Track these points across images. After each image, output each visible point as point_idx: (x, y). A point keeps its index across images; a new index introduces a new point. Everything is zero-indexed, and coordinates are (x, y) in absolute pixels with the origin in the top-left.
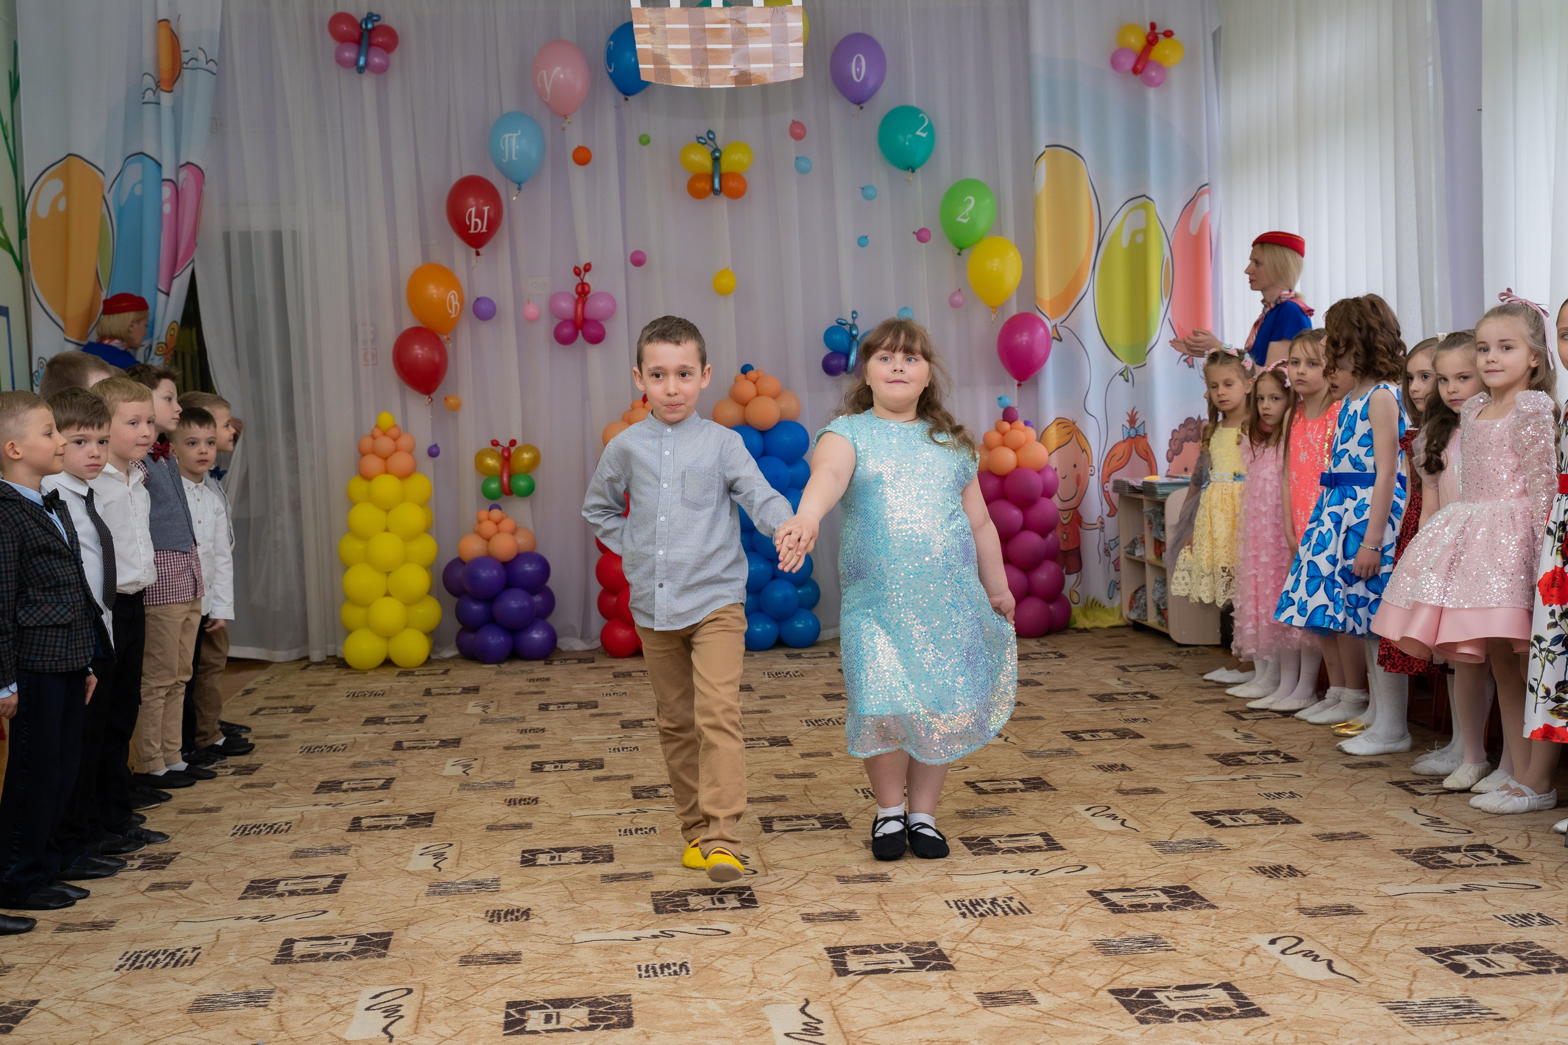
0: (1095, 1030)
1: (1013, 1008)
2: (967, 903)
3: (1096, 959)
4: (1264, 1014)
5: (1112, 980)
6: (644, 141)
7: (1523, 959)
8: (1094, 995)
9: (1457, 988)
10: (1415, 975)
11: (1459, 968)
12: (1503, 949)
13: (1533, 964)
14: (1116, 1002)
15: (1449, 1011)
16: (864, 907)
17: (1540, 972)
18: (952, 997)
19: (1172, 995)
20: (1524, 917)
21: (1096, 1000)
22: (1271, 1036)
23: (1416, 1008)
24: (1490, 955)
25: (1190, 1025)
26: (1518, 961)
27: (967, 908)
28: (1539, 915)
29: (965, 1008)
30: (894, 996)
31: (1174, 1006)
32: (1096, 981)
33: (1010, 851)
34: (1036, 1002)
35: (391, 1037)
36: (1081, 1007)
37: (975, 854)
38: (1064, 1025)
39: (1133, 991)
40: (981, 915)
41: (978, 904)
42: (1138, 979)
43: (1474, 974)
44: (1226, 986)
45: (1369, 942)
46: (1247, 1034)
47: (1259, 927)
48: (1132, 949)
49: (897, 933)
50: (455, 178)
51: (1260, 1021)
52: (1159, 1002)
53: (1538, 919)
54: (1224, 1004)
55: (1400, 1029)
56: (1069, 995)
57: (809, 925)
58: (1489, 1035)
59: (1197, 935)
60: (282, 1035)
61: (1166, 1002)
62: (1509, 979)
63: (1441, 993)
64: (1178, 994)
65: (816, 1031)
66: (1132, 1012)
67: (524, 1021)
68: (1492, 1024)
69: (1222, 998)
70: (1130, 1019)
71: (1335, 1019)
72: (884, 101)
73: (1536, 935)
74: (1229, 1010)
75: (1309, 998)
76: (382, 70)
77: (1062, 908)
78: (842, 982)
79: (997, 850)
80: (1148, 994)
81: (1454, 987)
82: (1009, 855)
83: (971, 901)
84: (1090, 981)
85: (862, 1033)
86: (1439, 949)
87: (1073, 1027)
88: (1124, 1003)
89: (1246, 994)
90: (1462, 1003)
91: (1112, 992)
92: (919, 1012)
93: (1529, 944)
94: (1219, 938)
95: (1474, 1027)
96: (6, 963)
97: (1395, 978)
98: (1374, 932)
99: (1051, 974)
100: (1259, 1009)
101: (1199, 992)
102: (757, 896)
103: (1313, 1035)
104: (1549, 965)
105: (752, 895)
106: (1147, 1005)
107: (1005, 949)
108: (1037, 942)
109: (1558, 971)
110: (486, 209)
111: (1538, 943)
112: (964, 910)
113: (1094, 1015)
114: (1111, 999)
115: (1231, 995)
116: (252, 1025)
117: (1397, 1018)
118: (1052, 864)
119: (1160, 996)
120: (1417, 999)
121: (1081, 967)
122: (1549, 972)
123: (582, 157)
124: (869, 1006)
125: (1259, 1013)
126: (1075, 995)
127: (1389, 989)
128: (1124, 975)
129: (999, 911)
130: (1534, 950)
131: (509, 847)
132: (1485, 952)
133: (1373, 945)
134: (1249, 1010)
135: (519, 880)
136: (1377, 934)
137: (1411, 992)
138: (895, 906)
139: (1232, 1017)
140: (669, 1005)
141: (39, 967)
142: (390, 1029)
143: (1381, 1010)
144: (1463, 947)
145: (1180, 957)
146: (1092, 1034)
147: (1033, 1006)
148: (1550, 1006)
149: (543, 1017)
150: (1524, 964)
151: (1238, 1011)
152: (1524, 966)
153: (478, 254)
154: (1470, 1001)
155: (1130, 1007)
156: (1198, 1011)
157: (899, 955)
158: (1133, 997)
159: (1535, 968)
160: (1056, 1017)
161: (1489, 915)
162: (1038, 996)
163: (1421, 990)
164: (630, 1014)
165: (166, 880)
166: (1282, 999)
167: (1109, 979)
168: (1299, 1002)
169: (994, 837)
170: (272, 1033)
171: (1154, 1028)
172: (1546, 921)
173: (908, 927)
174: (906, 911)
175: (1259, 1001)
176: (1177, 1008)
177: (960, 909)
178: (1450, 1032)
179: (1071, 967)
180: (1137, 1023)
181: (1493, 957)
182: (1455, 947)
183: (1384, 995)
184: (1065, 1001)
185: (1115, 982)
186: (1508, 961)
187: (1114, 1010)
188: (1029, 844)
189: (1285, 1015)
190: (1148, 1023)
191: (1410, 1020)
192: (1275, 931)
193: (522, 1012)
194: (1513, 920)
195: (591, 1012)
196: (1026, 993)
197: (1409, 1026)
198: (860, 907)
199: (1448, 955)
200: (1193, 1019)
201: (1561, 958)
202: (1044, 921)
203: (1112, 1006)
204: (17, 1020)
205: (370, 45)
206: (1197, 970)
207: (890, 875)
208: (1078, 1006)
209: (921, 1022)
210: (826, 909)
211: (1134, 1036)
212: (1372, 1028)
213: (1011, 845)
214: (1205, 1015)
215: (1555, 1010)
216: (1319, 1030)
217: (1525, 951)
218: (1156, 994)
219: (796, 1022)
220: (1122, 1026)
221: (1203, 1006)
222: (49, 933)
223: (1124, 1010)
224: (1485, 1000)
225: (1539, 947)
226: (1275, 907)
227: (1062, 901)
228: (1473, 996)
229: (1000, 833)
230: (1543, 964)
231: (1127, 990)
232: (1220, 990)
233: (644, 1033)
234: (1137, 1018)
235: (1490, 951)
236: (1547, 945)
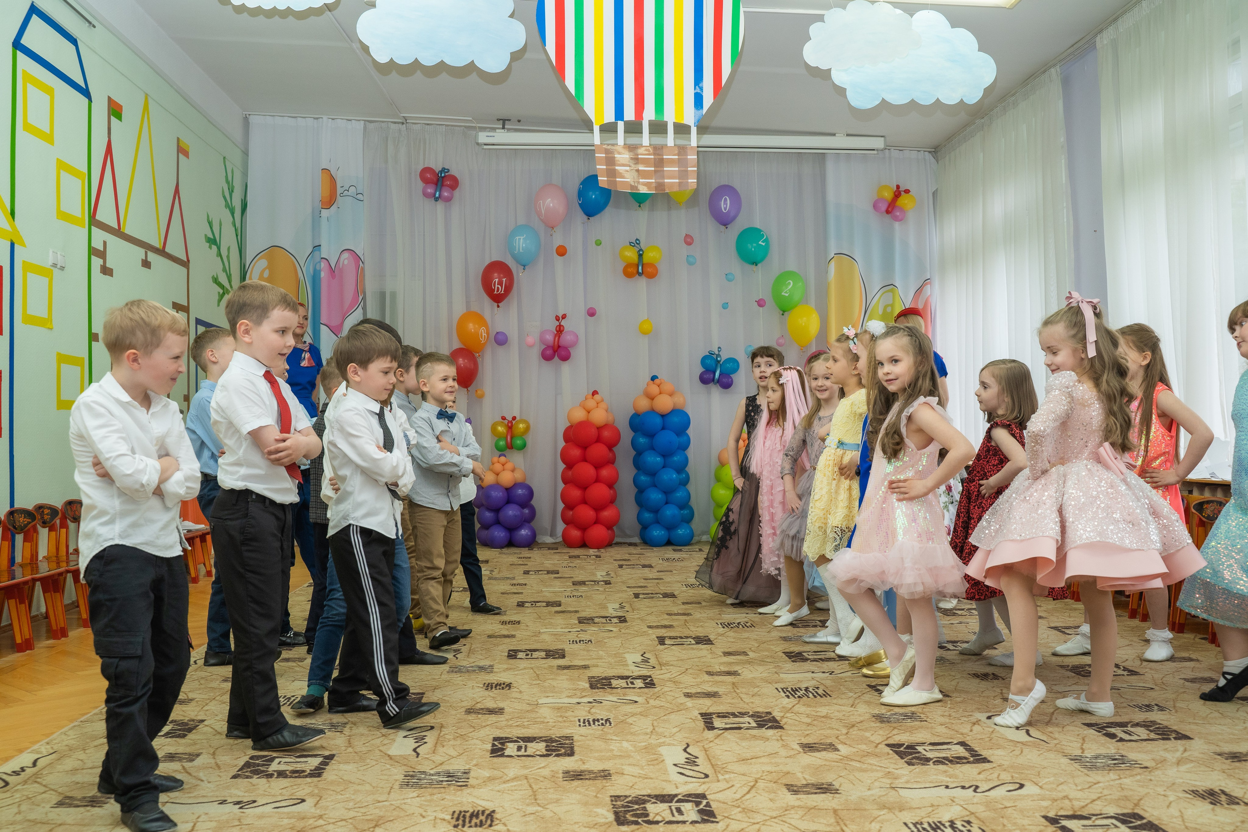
0: (879, 768)
1: (824, 753)
2: (790, 689)
3: (875, 725)
4: (989, 761)
5: (887, 738)
6: (598, 243)
7: (1151, 731)
8: (876, 747)
9: (1113, 748)
10: (1084, 740)
11: (1112, 736)
12: (1137, 725)
13: (1158, 734)
14: (891, 752)
15: (1110, 762)
16: (724, 690)
17: (1163, 739)
18: (783, 746)
19: (928, 748)
20: (1147, 706)
21: (877, 750)
22: (996, 775)
23: (1088, 760)
24: (1129, 729)
25: (941, 767)
26: (1148, 732)
27: (790, 693)
28: (1157, 705)
29: (792, 753)
30: (744, 744)
31: (929, 755)
32: (877, 738)
33: (815, 660)
34: (838, 750)
35: (418, 754)
36: (869, 754)
37: (793, 661)
38: (858, 765)
39: (902, 745)
40: (799, 697)
41: (797, 690)
42: (904, 738)
43: (1121, 740)
44: (962, 744)
45: (1051, 719)
46: (979, 773)
47: (979, 709)
48: (898, 720)
49: (745, 706)
50: (487, 262)
51: (986, 765)
52: (919, 752)
53: (1156, 707)
54: (962, 755)
55: (1080, 773)
56: (860, 746)
57: (688, 699)
58: (1138, 777)
59: (940, 713)
60: (350, 750)
61: (924, 753)
62: (1145, 743)
63: (1103, 751)
64: (931, 747)
65: (694, 763)
66: (902, 758)
67: (504, 749)
68: (1139, 770)
69: (961, 751)
70: (901, 763)
71: (1036, 765)
72: (741, 224)
73: (1156, 716)
74: (965, 758)
75: (1017, 752)
76: (448, 200)
77: (851, 694)
78: (710, 734)
79: (807, 659)
80: (911, 747)
81: (1111, 748)
82: (815, 663)
83: (792, 689)
84: (872, 739)
85: (724, 766)
86: (1096, 724)
87: (864, 766)
88: (896, 752)
89: (976, 749)
90: (1117, 757)
91: (888, 745)
92: (761, 754)
93: (1154, 723)
94: (953, 714)
95: (1127, 772)
96: (190, 698)
97: (1071, 742)
98: (1053, 713)
99: (847, 733)
100: (985, 758)
101: (945, 747)
102: (655, 681)
103: (1023, 775)
104: (1168, 735)
105: (652, 680)
106: (911, 754)
107: (816, 718)
108: (837, 714)
109: (1175, 738)
110: (504, 280)
111: (1159, 721)
112: (788, 693)
113: (878, 759)
114: (888, 750)
115: (966, 749)
116: (332, 742)
117: (1076, 765)
118: (842, 669)
119: (920, 749)
120: (1088, 754)
121: (866, 730)
122: (1169, 739)
123: (562, 251)
124: (728, 749)
125: (985, 760)
126: (864, 747)
127: (1069, 748)
128: (894, 735)
129: (811, 695)
130: (1157, 726)
131: (500, 648)
132: (1126, 726)
133: (1054, 720)
134: (979, 759)
135: (505, 666)
136: (1055, 714)
137: (1083, 750)
138: (744, 690)
139: (968, 762)
140: (598, 744)
141: (208, 702)
142: (418, 750)
143: (1065, 761)
144: (1112, 723)
145: (930, 725)
146: (877, 771)
147: (837, 752)
148: (1174, 760)
149: (516, 747)
150: (1152, 734)
151: (972, 759)
152: (1153, 736)
153: (498, 306)
154: (1122, 756)
155: (901, 755)
156: (944, 758)
157: (747, 719)
158: (902, 749)
159: (1160, 737)
160: (852, 760)
161: (1125, 705)
162: (840, 747)
163: (1089, 749)
164: (572, 748)
165: (291, 656)
166: (999, 752)
167: (885, 738)
168: (1011, 754)
169: (805, 652)
170: (343, 748)
171: (918, 769)
172: (1161, 709)
173: (752, 703)
174: (751, 693)
175: (985, 753)
176: (931, 757)
177: (785, 693)
178: (1113, 775)
179: (859, 730)
180: (906, 765)
181: (1132, 729)
182: (1106, 723)
183: (1066, 751)
184: (855, 750)
185: (889, 739)
186: (1142, 733)
187: (890, 756)
188: (827, 656)
189: (1003, 762)
190: (913, 765)
191: (1086, 767)
192: (990, 711)
193: (503, 744)
194: (1140, 708)
195: (547, 746)
196: (831, 745)
197: (1085, 771)
198: (721, 690)
199: (1103, 728)
200: (943, 763)
201: (1175, 731)
202: (840, 701)
203: (888, 754)
204: (190, 730)
205: (443, 185)
206: (942, 733)
207: (740, 672)
208: (866, 753)
209: (763, 760)
210: (699, 691)
211: (905, 773)
212: (1061, 772)
213: (815, 657)
214: (951, 761)
215: (1179, 763)
216: (1026, 772)
217: (1151, 726)
218: (917, 747)
219: (682, 758)
220: (897, 767)
221: (949, 756)
222: (218, 682)
223: (897, 757)
224: (1132, 756)
225: (1160, 724)
226: (988, 697)
227: (851, 690)
228: (1124, 753)
229: (808, 650)
230: (1165, 734)
231: (898, 744)
232: (958, 747)
233: (581, 760)
234: (906, 762)
235: (1129, 726)
236: (1165, 723)
